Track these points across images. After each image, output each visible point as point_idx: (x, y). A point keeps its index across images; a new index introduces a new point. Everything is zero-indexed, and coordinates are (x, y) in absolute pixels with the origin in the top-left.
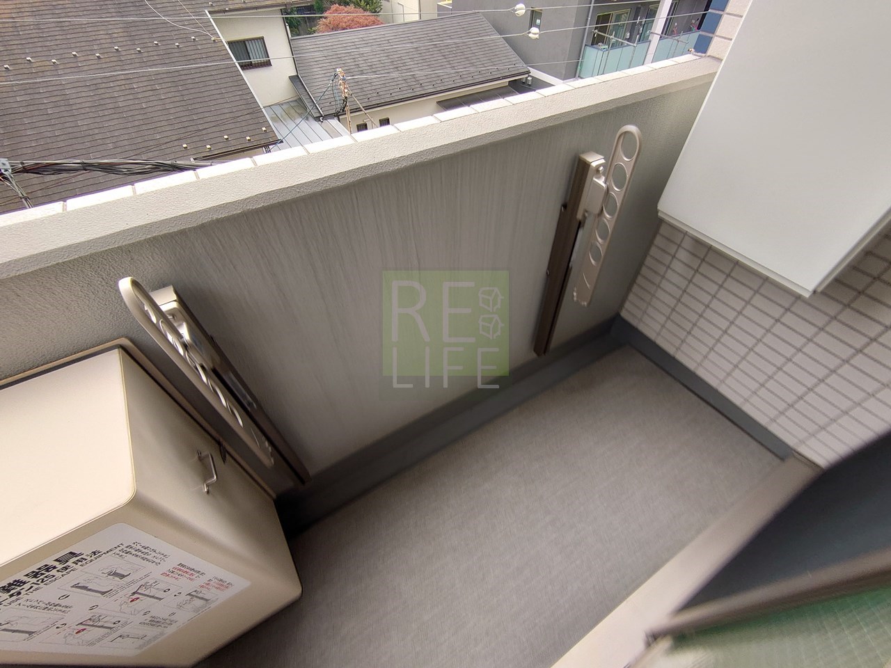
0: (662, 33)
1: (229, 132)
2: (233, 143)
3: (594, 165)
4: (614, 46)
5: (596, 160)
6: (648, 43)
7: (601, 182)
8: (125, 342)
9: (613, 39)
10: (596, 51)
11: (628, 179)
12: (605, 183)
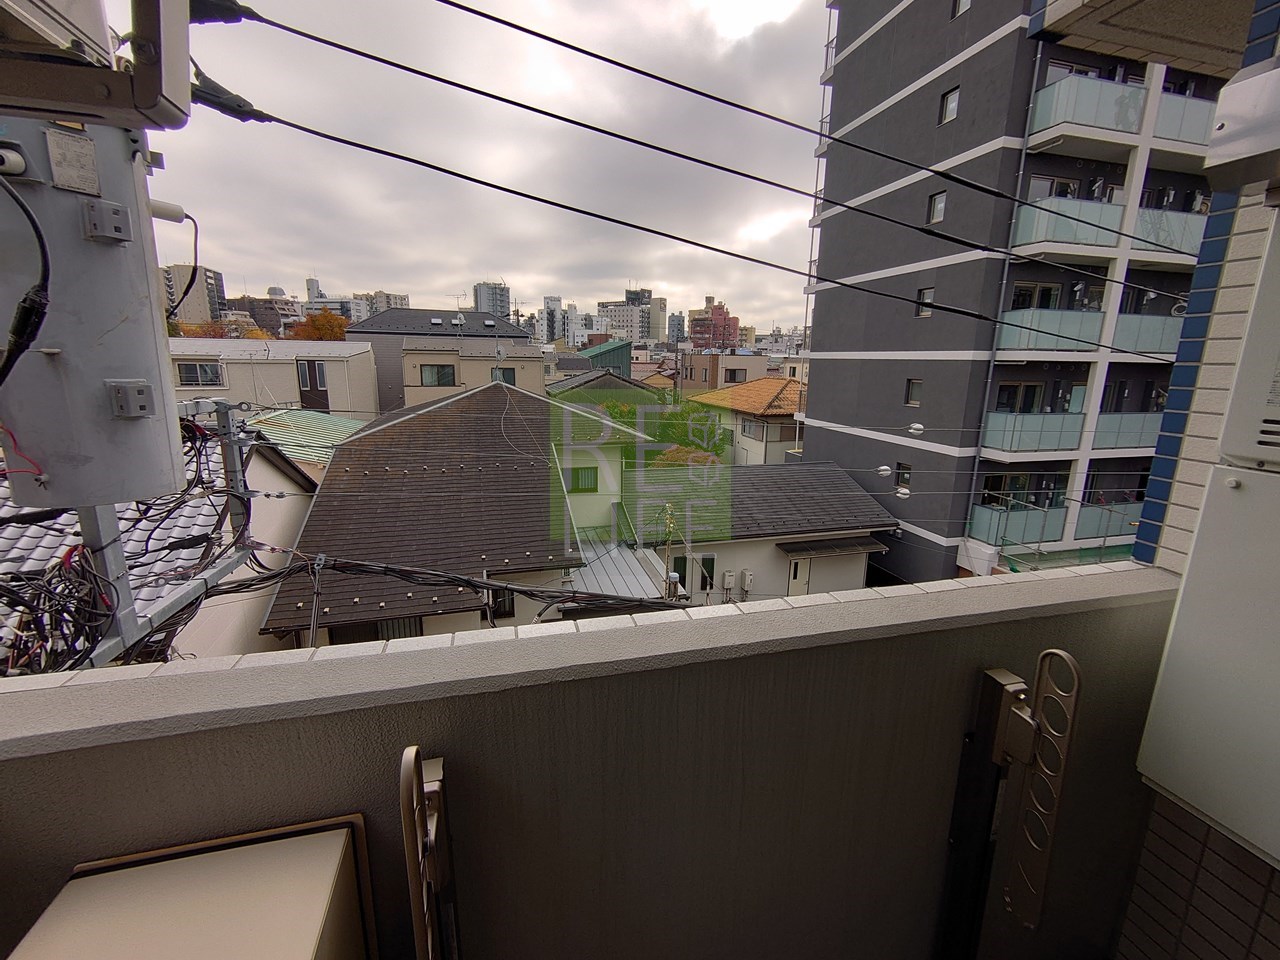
0: (1083, 500)
1: (533, 549)
2: (534, 560)
3: (1011, 688)
4: (1013, 508)
5: (1013, 684)
6: (1064, 510)
7: (1026, 715)
8: (358, 819)
9: (1011, 500)
10: (989, 511)
11: (1070, 722)
12: (1033, 719)
